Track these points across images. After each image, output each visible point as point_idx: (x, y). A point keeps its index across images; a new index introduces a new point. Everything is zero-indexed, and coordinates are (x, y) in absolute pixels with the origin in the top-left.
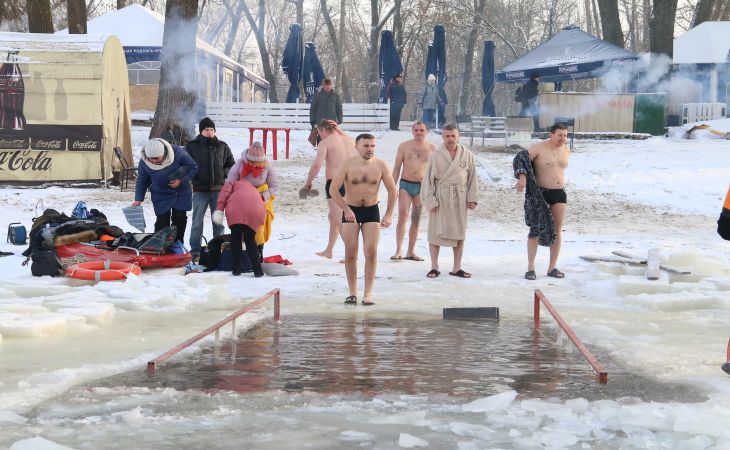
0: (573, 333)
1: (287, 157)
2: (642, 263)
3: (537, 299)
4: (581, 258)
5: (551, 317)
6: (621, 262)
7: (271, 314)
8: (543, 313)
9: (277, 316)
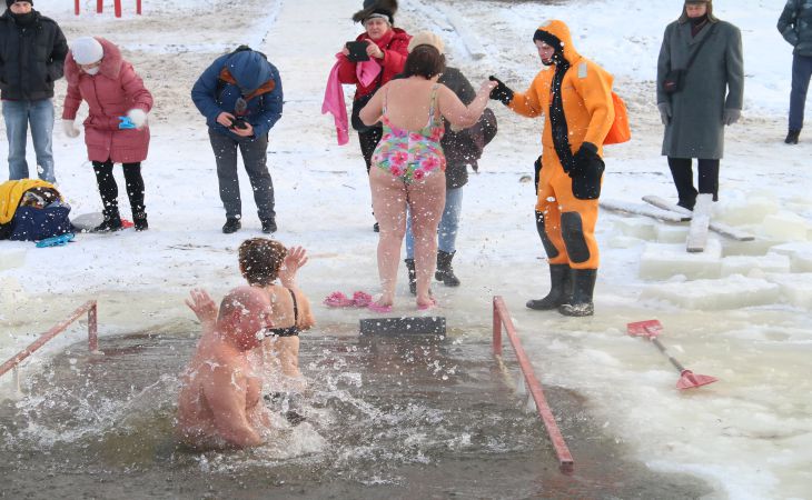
1: (139, 11)
2: (683, 220)
6: (653, 217)
9: (92, 343)
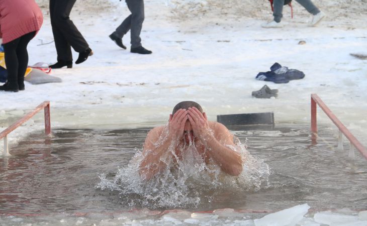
0: (355, 139)
3: (314, 103)
4: (352, 55)
5: (328, 121)
7: (42, 127)
8: (321, 116)
9: (48, 128)
